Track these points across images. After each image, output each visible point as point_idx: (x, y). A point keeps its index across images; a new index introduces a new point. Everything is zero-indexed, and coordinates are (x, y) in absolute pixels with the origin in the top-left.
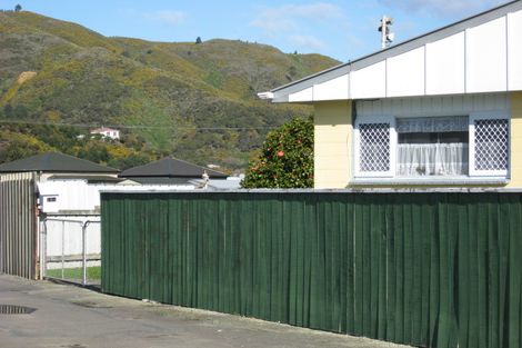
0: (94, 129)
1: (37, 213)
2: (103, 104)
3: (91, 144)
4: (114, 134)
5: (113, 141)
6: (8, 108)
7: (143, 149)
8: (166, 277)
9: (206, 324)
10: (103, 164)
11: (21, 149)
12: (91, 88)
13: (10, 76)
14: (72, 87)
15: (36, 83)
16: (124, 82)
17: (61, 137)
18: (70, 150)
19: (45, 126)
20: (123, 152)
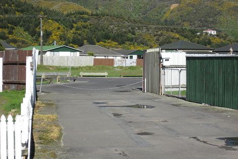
0: (205, 30)
1: (161, 66)
2: (209, 19)
3: (203, 37)
4: (214, 33)
5: (213, 36)
6: (166, 21)
7: (227, 39)
8: (212, 93)
9: (225, 114)
10: (208, 46)
11: (171, 39)
12: (203, 11)
13: (167, 6)
14: (195, 11)
15: (179, 9)
16: (219, 8)
17: (189, 34)
18: (193, 40)
19: (182, 29)
20: (218, 41)
